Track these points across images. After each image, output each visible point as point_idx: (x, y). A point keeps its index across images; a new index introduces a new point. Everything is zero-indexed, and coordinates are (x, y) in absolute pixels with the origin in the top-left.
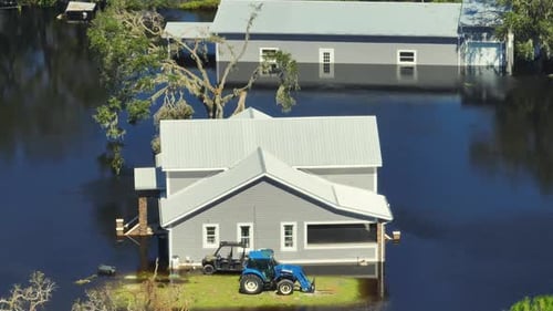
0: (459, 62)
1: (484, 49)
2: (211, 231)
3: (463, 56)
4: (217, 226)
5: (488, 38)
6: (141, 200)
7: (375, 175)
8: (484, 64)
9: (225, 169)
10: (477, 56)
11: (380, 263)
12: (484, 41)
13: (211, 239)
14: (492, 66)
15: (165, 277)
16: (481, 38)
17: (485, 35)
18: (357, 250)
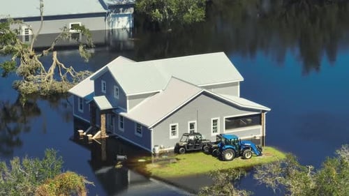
0: (107, 28)
1: (120, 18)
2: (174, 128)
3: (109, 23)
4: (177, 124)
5: (123, 11)
6: (102, 116)
7: (239, 86)
8: (120, 27)
9: (161, 91)
10: (117, 23)
11: (263, 137)
12: (121, 13)
13: (174, 133)
14: (125, 28)
15: (149, 159)
16: (119, 12)
17: (121, 9)
18: (250, 130)
